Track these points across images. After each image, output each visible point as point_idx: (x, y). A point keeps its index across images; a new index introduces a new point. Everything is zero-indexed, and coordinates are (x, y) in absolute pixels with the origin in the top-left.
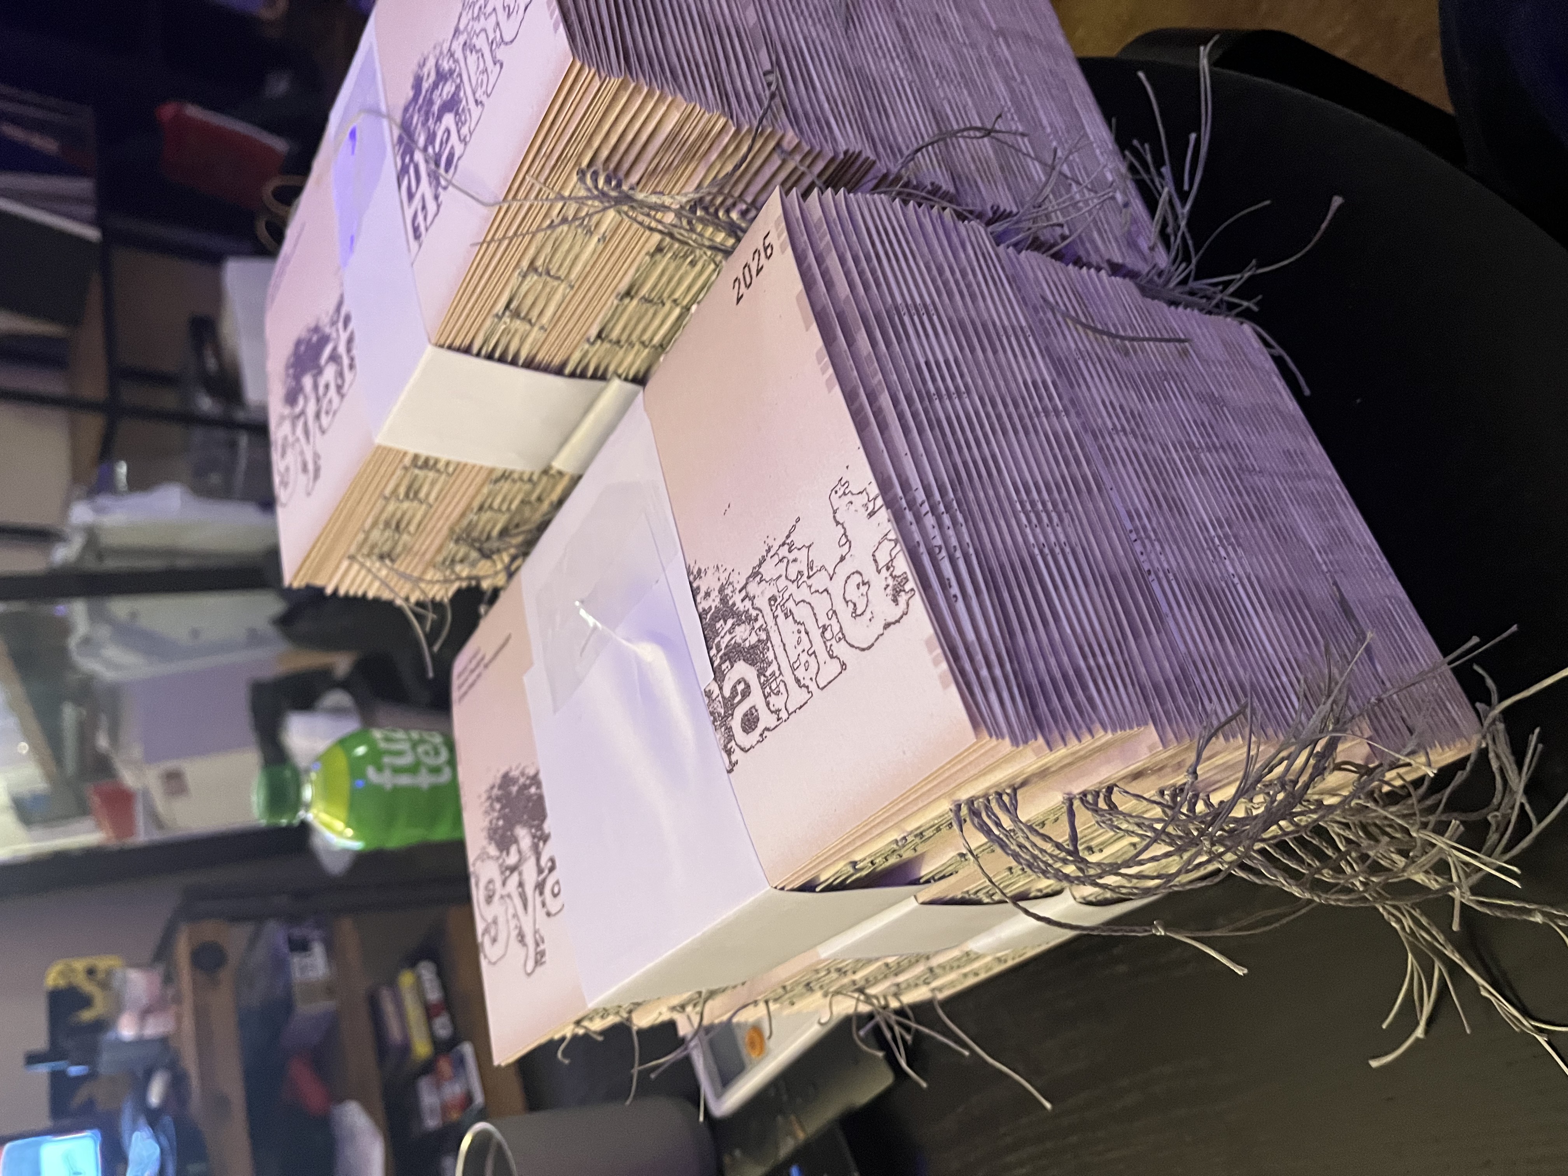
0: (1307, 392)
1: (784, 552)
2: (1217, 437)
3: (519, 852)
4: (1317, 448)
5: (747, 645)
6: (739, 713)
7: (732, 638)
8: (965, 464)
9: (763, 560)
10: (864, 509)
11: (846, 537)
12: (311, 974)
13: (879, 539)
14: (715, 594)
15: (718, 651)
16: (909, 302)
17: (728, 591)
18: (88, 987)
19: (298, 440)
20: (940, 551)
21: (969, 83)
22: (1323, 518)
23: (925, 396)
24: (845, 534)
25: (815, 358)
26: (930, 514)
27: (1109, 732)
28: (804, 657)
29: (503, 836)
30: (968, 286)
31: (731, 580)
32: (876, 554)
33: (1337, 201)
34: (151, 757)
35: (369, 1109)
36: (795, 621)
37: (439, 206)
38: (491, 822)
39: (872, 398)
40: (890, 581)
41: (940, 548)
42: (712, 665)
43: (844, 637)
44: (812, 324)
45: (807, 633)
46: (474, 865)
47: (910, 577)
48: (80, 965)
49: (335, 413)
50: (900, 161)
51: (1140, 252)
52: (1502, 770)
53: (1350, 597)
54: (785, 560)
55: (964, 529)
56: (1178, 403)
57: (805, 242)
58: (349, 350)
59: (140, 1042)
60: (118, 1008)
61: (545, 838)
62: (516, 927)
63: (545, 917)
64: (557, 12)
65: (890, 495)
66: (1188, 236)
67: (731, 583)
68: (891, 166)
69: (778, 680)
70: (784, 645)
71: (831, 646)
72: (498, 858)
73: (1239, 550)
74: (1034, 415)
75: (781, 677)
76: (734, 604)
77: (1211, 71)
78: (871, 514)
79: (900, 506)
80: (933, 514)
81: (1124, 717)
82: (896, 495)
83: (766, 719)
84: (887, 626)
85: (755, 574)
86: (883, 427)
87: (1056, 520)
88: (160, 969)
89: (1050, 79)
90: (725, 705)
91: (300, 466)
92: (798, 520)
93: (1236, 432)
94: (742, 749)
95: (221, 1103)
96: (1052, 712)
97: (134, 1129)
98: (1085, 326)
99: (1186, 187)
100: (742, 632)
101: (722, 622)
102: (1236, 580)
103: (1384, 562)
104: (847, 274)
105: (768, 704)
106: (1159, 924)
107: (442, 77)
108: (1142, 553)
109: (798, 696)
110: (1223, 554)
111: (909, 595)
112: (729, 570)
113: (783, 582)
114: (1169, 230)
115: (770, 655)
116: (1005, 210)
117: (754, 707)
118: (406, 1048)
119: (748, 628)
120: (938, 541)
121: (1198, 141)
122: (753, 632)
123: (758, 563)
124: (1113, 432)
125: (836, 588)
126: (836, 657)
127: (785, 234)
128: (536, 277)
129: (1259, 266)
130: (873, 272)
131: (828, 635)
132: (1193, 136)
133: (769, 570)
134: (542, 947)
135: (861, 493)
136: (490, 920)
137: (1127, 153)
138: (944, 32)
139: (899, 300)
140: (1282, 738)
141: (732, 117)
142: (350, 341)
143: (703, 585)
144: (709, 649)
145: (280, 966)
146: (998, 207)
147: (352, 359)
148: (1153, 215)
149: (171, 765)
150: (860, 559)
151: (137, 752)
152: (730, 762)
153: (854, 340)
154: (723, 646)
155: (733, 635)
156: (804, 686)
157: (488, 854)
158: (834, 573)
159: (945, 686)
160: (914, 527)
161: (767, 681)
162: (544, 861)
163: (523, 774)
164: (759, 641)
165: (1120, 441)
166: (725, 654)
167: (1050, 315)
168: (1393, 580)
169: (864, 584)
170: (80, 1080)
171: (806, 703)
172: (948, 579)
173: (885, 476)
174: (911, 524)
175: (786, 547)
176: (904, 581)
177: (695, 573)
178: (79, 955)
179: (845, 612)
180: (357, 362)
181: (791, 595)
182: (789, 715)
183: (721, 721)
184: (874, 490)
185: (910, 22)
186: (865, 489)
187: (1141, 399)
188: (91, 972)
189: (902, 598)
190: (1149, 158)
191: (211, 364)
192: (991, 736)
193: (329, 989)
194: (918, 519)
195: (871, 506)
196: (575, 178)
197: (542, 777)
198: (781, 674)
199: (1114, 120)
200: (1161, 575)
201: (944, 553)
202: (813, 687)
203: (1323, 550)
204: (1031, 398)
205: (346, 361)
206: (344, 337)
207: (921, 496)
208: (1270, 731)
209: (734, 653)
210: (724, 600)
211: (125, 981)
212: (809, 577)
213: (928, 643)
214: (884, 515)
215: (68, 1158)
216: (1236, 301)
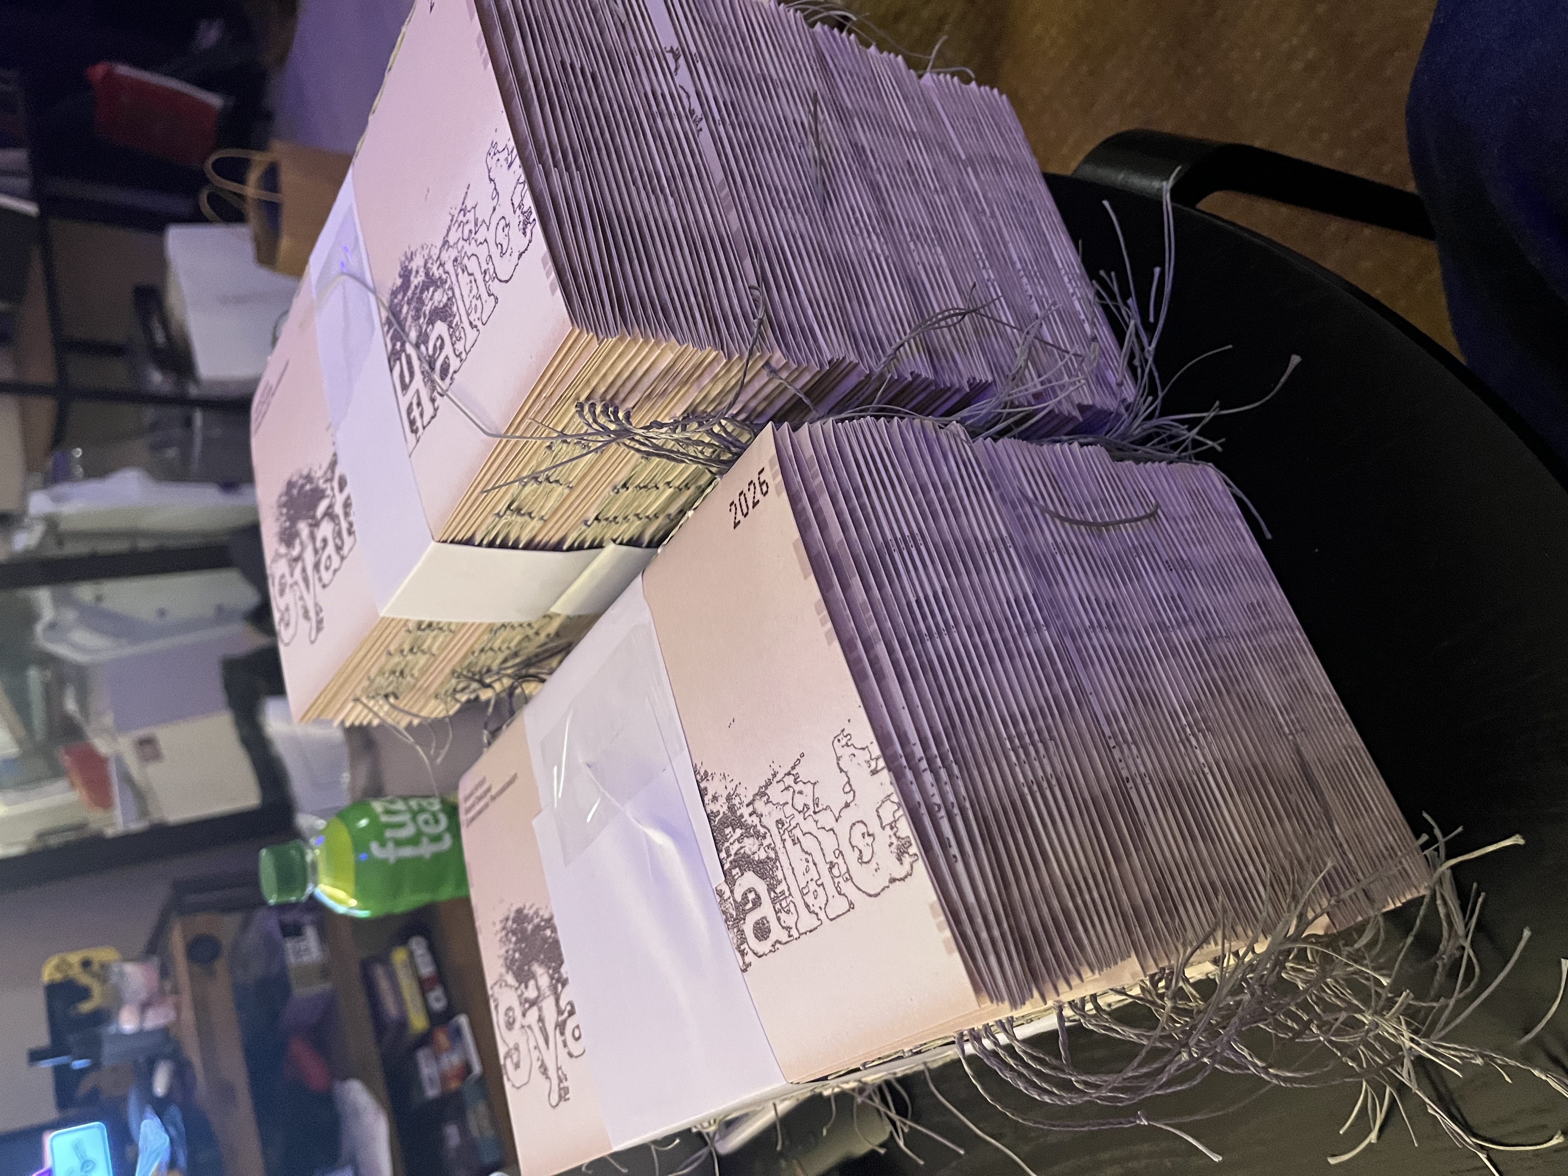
0: (1269, 536)
1: (789, 780)
2: (1186, 609)
3: (538, 988)
4: (1278, 593)
5: (757, 859)
6: (751, 919)
7: (742, 848)
8: (956, 704)
9: (768, 784)
10: (866, 765)
11: (850, 785)
12: (305, 959)
13: (882, 797)
14: (722, 800)
15: (729, 856)
16: (899, 536)
17: (736, 801)
18: (84, 979)
19: (296, 583)
20: (939, 810)
21: (941, 236)
22: (1284, 672)
23: (918, 639)
24: (849, 782)
25: (813, 608)
26: (928, 772)
27: (1097, 972)
28: (813, 886)
29: (520, 968)
30: (951, 501)
31: (738, 791)
32: (880, 810)
33: (1295, 360)
34: (122, 727)
35: (369, 1084)
36: (803, 850)
37: (436, 410)
38: (507, 952)
39: (868, 646)
40: (894, 840)
41: (939, 806)
42: (722, 867)
43: (851, 879)
44: (809, 574)
45: (815, 864)
46: (492, 988)
47: (913, 842)
48: (75, 958)
49: (335, 571)
50: (884, 359)
51: (1108, 385)
52: (1448, 916)
53: (1309, 756)
54: (791, 790)
55: (960, 782)
56: (1151, 580)
57: (798, 482)
58: (347, 514)
59: (141, 1034)
60: (117, 1001)
61: (564, 983)
62: (538, 1059)
63: (567, 1057)
64: (553, 275)
65: (889, 752)
66: (1154, 369)
67: (738, 795)
68: (873, 364)
69: (788, 900)
70: (793, 869)
71: (839, 883)
72: (517, 989)
73: (1210, 737)
74: (1018, 637)
75: (790, 898)
76: (742, 816)
77: (1173, 208)
78: (874, 772)
79: (901, 765)
80: (931, 771)
81: (1109, 951)
82: (896, 752)
83: (777, 933)
84: (893, 880)
85: (761, 793)
86: (880, 677)
87: (1042, 751)
88: (155, 961)
89: (1017, 203)
90: (737, 908)
91: (301, 612)
92: (802, 755)
93: (1202, 596)
94: (755, 954)
95: (226, 1092)
96: (1045, 961)
97: (141, 1118)
98: (1063, 520)
99: (1152, 319)
100: (750, 845)
101: (730, 829)
102: (1206, 770)
103: (1340, 707)
104: (839, 515)
105: (779, 919)
106: (1143, 1114)
107: (431, 282)
108: (1120, 761)
109: (807, 921)
110: (1194, 743)
111: (913, 859)
112: (736, 782)
113: (789, 810)
114: (1136, 362)
115: (780, 876)
116: (981, 381)
117: (765, 918)
118: (403, 1023)
119: (757, 843)
120: (937, 800)
121: (1162, 274)
122: (762, 848)
123: (764, 784)
124: (1090, 631)
125: (842, 829)
126: (844, 895)
127: (780, 477)
128: (535, 485)
129: (1222, 408)
130: (863, 507)
131: (835, 871)
132: (1157, 270)
133: (774, 792)
134: (565, 1084)
135: (863, 749)
136: (511, 1045)
137: (1094, 282)
138: (916, 183)
139: (889, 536)
140: (1250, 933)
141: (722, 349)
142: (347, 505)
143: (712, 787)
144: (719, 851)
145: (274, 951)
146: (974, 379)
147: (351, 525)
148: (1121, 345)
149: (143, 732)
150: (864, 809)
151: (108, 720)
152: (744, 963)
153: (849, 586)
154: (733, 852)
155: (742, 845)
156: (813, 912)
157: (506, 982)
158: (840, 816)
159: (950, 952)
160: (914, 787)
161: (778, 897)
162: (563, 1003)
163: (537, 913)
164: (768, 858)
165: (1098, 639)
166: (735, 861)
167: (1027, 508)
168: (1350, 729)
169: (869, 835)
170: (83, 1072)
171: (816, 928)
172: (948, 839)
173: (885, 732)
174: (912, 783)
175: (792, 778)
176: (908, 844)
177: (702, 774)
178: (74, 949)
179: (852, 857)
180: (355, 528)
181: (798, 824)
182: (801, 934)
183: (735, 921)
184: (876, 751)
185: (883, 180)
186: (867, 747)
187: (1115, 585)
188: (86, 964)
189: (907, 860)
190: (1116, 289)
191: (160, 337)
192: (992, 1002)
193: (324, 971)
194: (917, 775)
195: (873, 763)
196: (573, 410)
197: (556, 921)
198: (790, 894)
199: (1080, 242)
200: (1139, 781)
201: (943, 813)
202: (822, 915)
203: (1286, 709)
204: (1014, 617)
205: (344, 525)
206: (340, 499)
207: (919, 751)
208: (1239, 929)
209: (744, 862)
210: (731, 808)
211: (122, 974)
212: (815, 813)
213: (932, 907)
214: (885, 776)
215: (77, 1147)
216: (1201, 439)
